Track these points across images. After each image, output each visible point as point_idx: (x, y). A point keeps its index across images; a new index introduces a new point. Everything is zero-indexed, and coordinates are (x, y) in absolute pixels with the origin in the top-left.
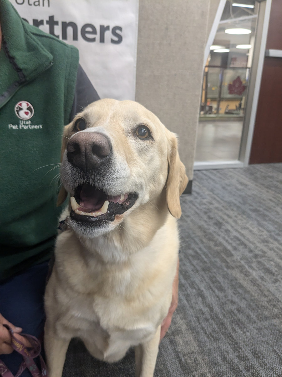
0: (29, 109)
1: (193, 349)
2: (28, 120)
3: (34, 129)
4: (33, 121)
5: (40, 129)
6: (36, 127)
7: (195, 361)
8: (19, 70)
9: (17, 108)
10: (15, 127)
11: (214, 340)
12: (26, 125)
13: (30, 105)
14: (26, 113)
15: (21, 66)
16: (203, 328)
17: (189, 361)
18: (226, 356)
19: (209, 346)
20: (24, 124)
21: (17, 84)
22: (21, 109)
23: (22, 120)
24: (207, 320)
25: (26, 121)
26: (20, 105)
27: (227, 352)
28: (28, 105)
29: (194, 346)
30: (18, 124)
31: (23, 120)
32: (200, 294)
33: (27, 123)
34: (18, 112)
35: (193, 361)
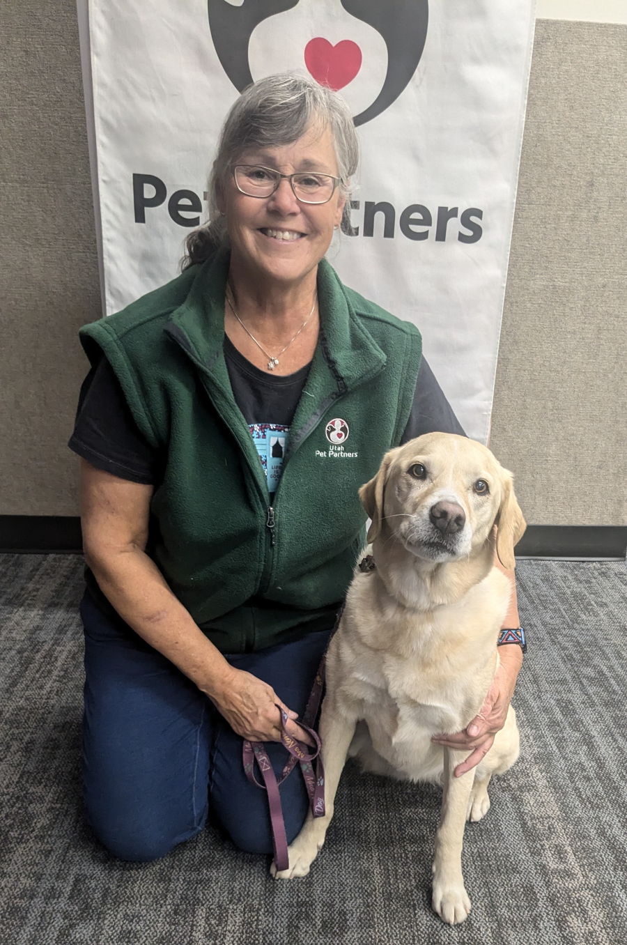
0: (343, 429)
1: (550, 813)
2: (340, 445)
3: (346, 459)
4: (347, 447)
5: (354, 458)
6: (349, 455)
7: (549, 828)
8: (338, 378)
9: (328, 428)
10: (322, 454)
11: (592, 807)
12: (337, 452)
13: (345, 423)
14: (339, 435)
15: (343, 373)
16: (576, 789)
17: (539, 826)
18: (606, 830)
19: (579, 813)
20: (334, 451)
21: (334, 396)
22: (333, 430)
23: (332, 444)
24: (588, 779)
25: (338, 446)
26: (333, 423)
27: (610, 826)
28: (342, 423)
29: (554, 809)
30: (327, 450)
31: (334, 445)
32: (588, 741)
33: (339, 449)
34: (329, 433)
35: (547, 828)
